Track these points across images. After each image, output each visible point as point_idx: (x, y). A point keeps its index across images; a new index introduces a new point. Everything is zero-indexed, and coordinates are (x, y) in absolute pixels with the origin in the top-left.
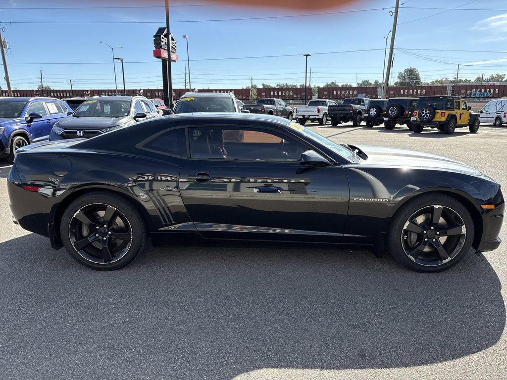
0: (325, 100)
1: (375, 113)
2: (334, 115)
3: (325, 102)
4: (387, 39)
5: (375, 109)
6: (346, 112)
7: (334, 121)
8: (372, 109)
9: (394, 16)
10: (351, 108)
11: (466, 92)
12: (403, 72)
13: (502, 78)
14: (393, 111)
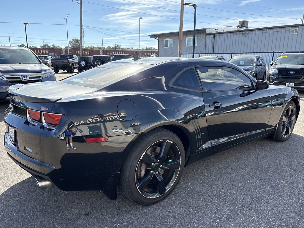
0: (46, 56)
1: (84, 64)
2: (57, 66)
3: (46, 57)
4: (67, 19)
5: (84, 62)
6: (65, 64)
7: (56, 69)
8: (82, 62)
9: (80, 6)
10: (68, 61)
11: (110, 54)
12: (72, 41)
13: (120, 47)
14: (98, 63)
